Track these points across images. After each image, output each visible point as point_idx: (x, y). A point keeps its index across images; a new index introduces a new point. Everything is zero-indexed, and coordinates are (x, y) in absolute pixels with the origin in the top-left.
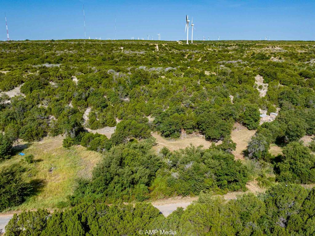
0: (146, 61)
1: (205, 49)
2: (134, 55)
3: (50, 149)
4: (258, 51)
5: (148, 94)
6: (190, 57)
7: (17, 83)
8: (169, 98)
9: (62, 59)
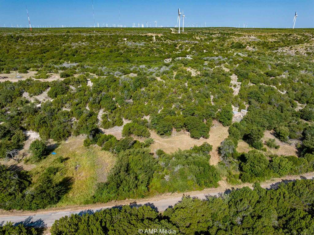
0: (145, 53)
1: (194, 38)
2: (135, 47)
3: (75, 147)
4: (236, 40)
5: (147, 96)
6: (181, 47)
7: (44, 88)
8: (163, 100)
9: (77, 51)
